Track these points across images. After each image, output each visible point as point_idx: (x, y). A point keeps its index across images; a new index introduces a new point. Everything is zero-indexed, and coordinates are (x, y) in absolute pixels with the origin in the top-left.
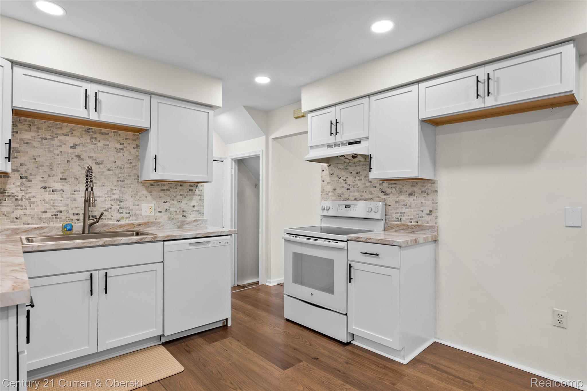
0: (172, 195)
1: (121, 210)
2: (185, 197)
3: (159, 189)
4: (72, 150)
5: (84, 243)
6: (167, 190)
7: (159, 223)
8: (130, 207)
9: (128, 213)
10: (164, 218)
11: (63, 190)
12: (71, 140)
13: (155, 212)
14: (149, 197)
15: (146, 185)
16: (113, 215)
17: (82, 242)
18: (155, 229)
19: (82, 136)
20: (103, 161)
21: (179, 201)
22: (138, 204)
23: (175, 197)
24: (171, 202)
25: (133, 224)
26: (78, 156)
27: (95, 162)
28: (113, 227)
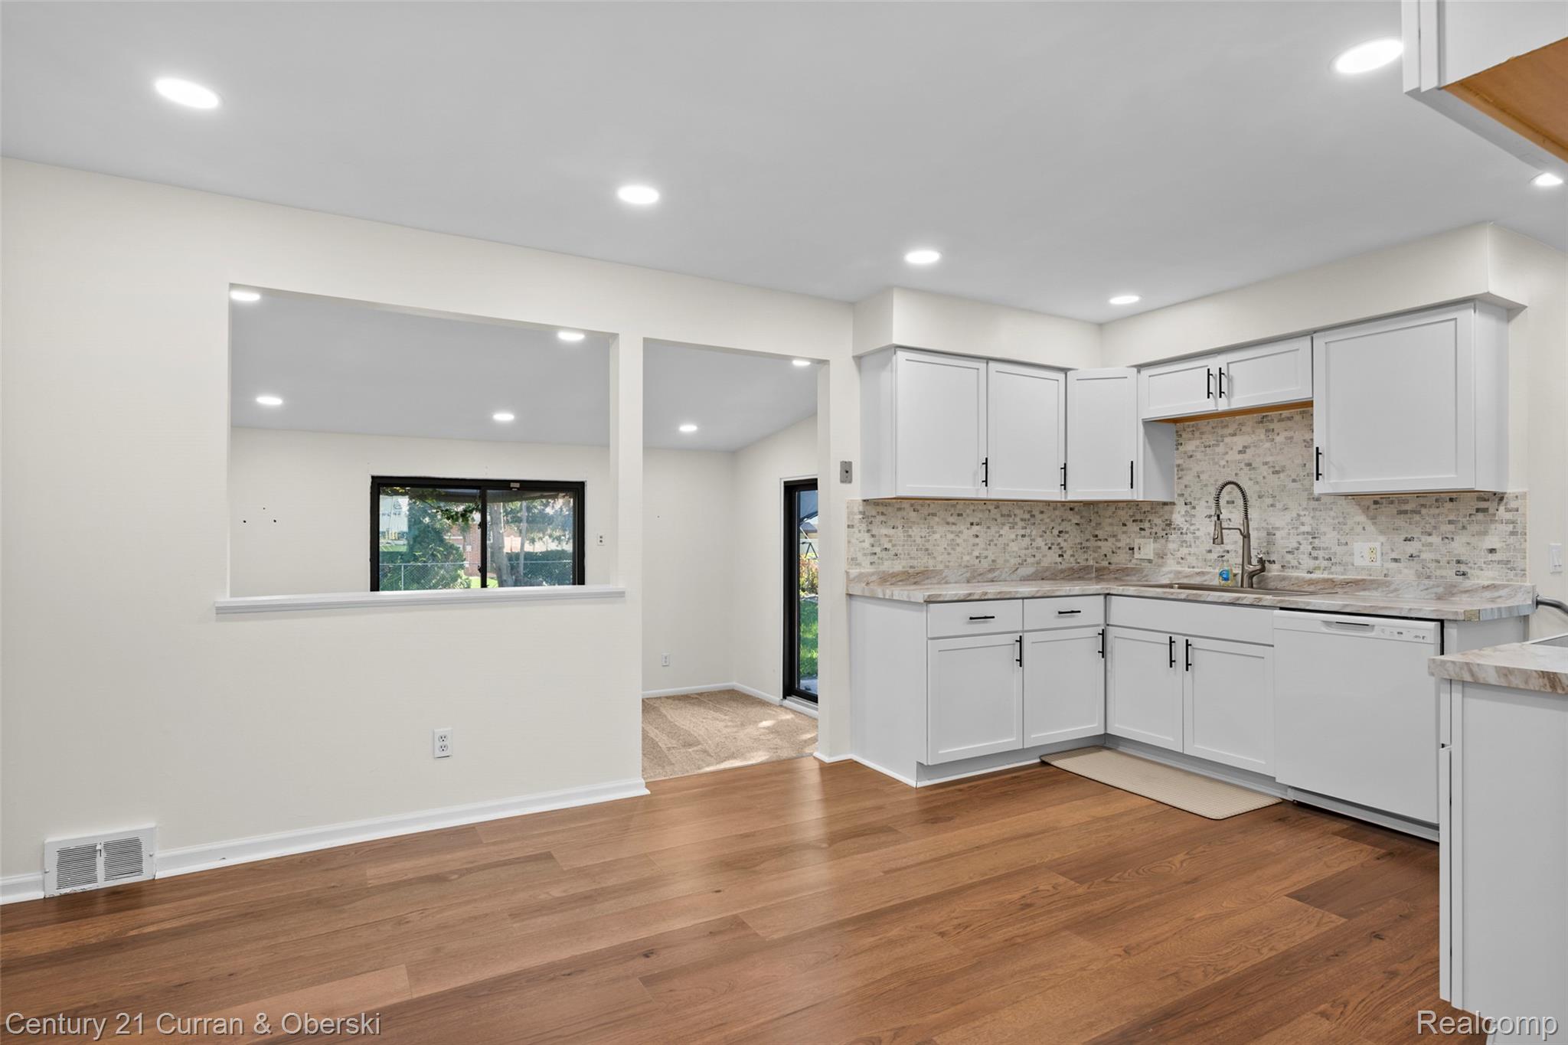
0: (1426, 523)
1: (1315, 553)
2: (1464, 528)
3: (1393, 509)
4: (1240, 457)
6: (1414, 512)
7: (1389, 583)
8: (1331, 549)
9: (1327, 559)
10: (1406, 573)
11: (1230, 519)
12: (1239, 441)
13: (1382, 560)
14: (1370, 528)
15: (1362, 504)
16: (1300, 561)
19: (1253, 431)
20: (1284, 466)
21: (1447, 538)
22: (1347, 543)
23: (1435, 528)
24: (1423, 540)
25: (1332, 581)
26: (1249, 465)
27: (1272, 469)
28: (1297, 582)
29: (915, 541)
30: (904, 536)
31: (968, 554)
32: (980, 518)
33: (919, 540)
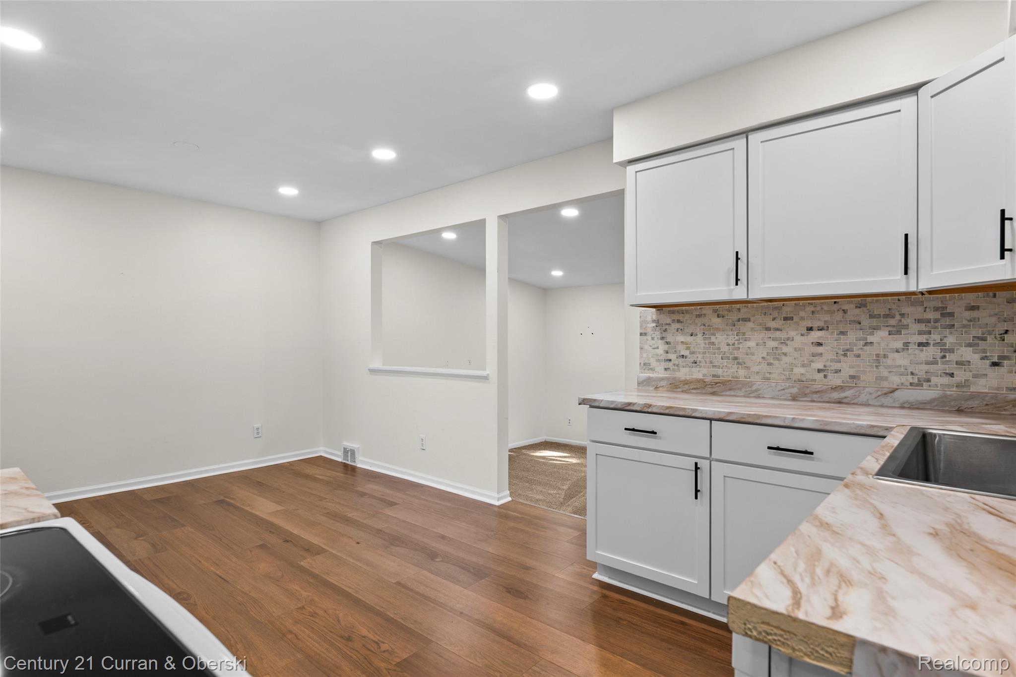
29: (719, 349)
30: (705, 344)
31: (803, 366)
32: (825, 322)
33: (725, 348)
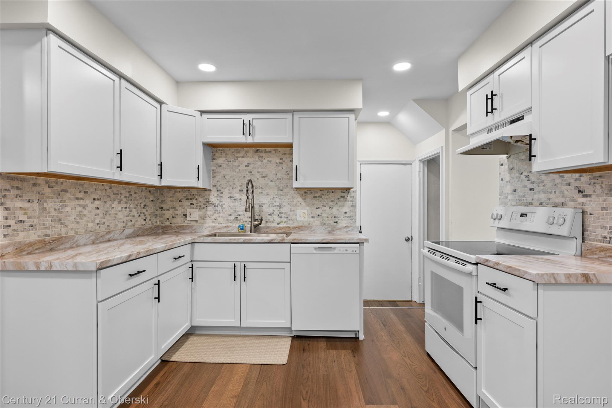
0: (324, 202)
1: (280, 215)
2: (337, 204)
3: (311, 196)
4: (246, 168)
5: (230, 239)
6: (320, 197)
7: (311, 227)
8: (287, 213)
9: (286, 218)
10: (316, 223)
11: (241, 199)
12: (246, 160)
13: (308, 217)
14: (304, 204)
15: (300, 193)
17: (229, 239)
18: (308, 232)
19: (253, 156)
20: (267, 174)
21: (331, 208)
22: (294, 210)
23: (327, 203)
24: (323, 209)
25: (289, 227)
26: (250, 172)
27: (261, 175)
28: (274, 229)
